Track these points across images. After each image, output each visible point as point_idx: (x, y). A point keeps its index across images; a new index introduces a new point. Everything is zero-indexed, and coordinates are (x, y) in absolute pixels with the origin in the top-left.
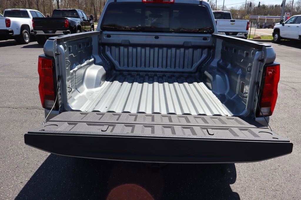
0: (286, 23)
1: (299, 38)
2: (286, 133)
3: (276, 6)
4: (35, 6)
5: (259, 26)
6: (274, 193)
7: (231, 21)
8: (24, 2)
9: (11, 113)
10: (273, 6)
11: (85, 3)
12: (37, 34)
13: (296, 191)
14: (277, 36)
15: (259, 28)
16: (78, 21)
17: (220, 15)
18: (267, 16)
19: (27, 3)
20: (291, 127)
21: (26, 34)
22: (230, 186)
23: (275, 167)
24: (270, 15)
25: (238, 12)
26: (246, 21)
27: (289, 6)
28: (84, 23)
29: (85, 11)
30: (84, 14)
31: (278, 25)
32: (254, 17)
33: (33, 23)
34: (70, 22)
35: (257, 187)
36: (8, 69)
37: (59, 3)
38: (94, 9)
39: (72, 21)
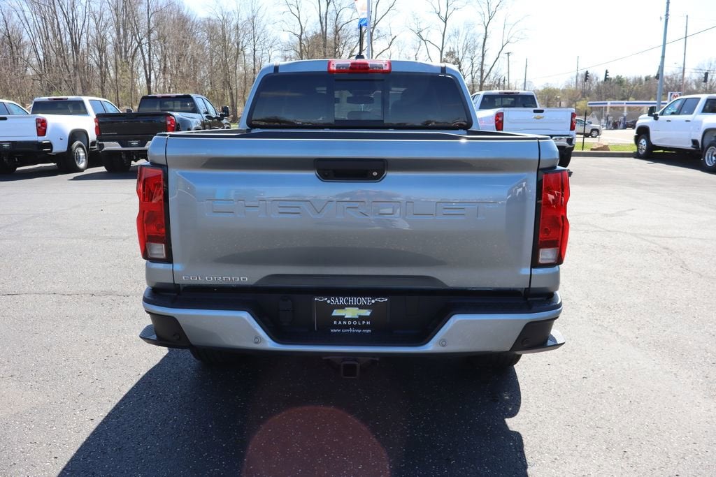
0: (662, 114)
1: (692, 147)
2: (636, 330)
3: (647, 79)
4: (97, 90)
5: (611, 124)
6: (592, 432)
7: (535, 111)
8: (73, 82)
9: (59, 303)
10: (640, 79)
11: (209, 81)
12: (105, 149)
13: (638, 428)
14: (643, 144)
15: (610, 129)
16: (194, 121)
17: (513, 99)
18: (628, 100)
19: (79, 84)
20: (648, 319)
21: (81, 150)
22: (505, 422)
23: (602, 389)
24: (636, 100)
25: (561, 94)
26: (567, 111)
27: (677, 77)
28: (209, 124)
29: (210, 97)
30: (208, 104)
31: (644, 120)
32: (597, 103)
33: (96, 127)
34: (177, 122)
35: (560, 422)
36: (44, 223)
37: (152, 83)
38: (231, 94)
39: (181, 120)
